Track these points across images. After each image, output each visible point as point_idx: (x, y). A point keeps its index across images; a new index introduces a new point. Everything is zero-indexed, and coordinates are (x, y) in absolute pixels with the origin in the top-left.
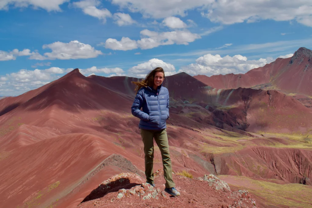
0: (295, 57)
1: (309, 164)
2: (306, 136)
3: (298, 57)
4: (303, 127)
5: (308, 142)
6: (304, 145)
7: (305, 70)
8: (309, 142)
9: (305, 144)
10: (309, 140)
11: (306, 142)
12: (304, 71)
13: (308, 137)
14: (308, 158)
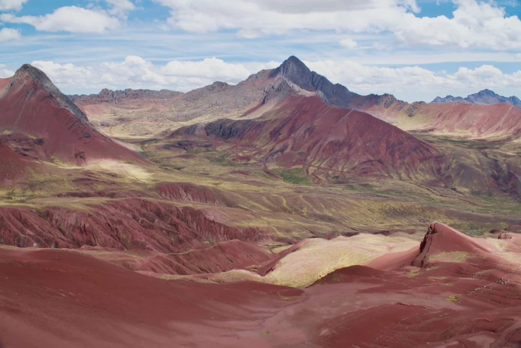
0: (16, 78)
1: (5, 224)
2: (11, 191)
3: (19, 78)
4: (9, 179)
5: (11, 198)
6: (6, 202)
7: (27, 98)
8: (13, 197)
9: (6, 200)
10: (14, 196)
11: (9, 198)
12: (25, 99)
13: (14, 191)
14: (4, 217)
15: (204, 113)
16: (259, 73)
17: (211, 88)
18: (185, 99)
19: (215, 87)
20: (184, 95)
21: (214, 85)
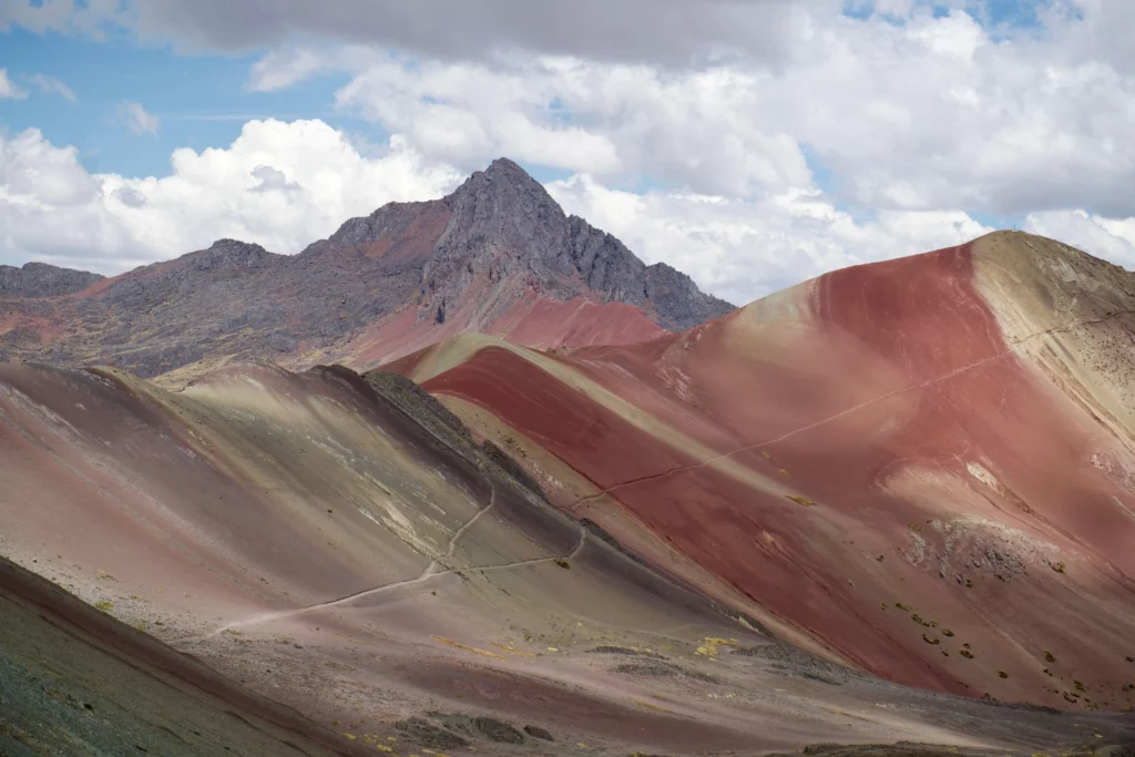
15: (205, 350)
16: (378, 213)
17: (206, 264)
18: (117, 299)
19: (220, 258)
20: (111, 287)
21: (217, 253)
